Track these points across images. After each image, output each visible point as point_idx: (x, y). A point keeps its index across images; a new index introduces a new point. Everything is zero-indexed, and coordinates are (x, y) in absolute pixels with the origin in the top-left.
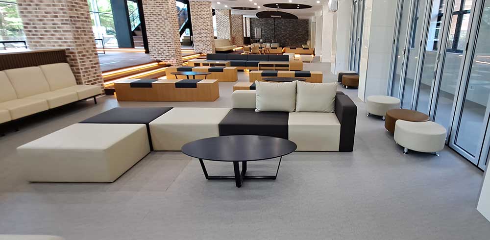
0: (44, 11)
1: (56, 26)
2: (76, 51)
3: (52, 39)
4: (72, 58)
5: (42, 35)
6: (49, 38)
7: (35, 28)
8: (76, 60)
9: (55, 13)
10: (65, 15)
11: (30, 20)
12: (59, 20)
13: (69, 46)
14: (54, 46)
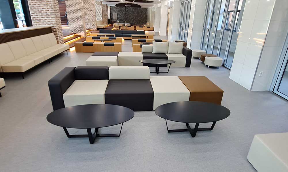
0: (42, 8)
1: (48, 15)
2: (57, 28)
3: (45, 21)
4: (55, 31)
5: (40, 19)
6: (44, 21)
7: (37, 16)
8: (57, 32)
9: (47, 9)
10: (53, 10)
11: (35, 12)
12: (49, 12)
13: (54, 25)
14: (46, 25)
